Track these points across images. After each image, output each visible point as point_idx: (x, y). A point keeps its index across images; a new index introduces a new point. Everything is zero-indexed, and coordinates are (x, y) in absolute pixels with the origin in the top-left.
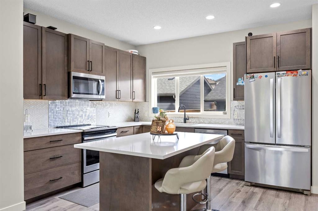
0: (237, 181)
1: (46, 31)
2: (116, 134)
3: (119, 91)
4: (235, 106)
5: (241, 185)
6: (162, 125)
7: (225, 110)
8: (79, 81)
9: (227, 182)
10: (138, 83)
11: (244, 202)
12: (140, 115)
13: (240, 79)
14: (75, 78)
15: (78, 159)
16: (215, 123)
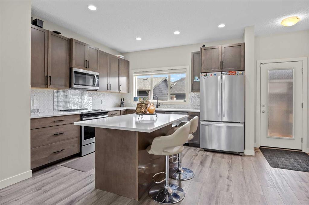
0: (194, 148)
1: (52, 35)
2: (107, 116)
3: (110, 85)
4: (192, 96)
5: (197, 151)
6: (146, 107)
7: (185, 98)
8: (79, 75)
9: (188, 149)
10: (124, 80)
11: (201, 163)
12: (124, 103)
13: (196, 77)
14: (75, 72)
15: (78, 135)
16: (178, 108)
